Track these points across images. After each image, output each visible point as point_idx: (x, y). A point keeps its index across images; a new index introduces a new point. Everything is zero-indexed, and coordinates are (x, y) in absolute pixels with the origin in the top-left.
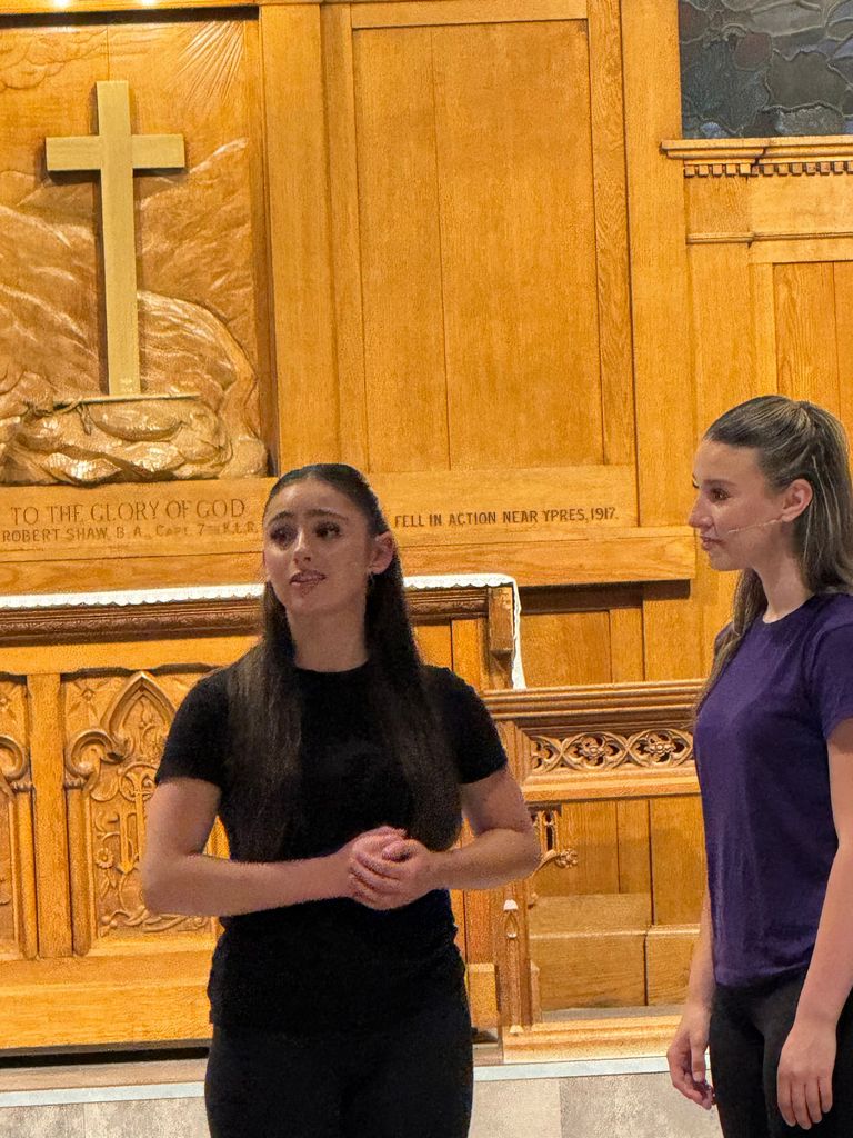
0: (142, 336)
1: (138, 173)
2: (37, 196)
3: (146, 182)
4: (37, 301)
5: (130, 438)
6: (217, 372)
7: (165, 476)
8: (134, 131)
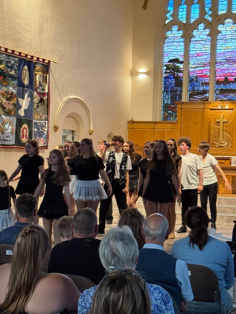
0: (223, 135)
1: (224, 122)
2: (215, 124)
3: (225, 123)
4: (215, 132)
5: (221, 144)
6: (229, 139)
7: (223, 147)
8: (223, 119)
